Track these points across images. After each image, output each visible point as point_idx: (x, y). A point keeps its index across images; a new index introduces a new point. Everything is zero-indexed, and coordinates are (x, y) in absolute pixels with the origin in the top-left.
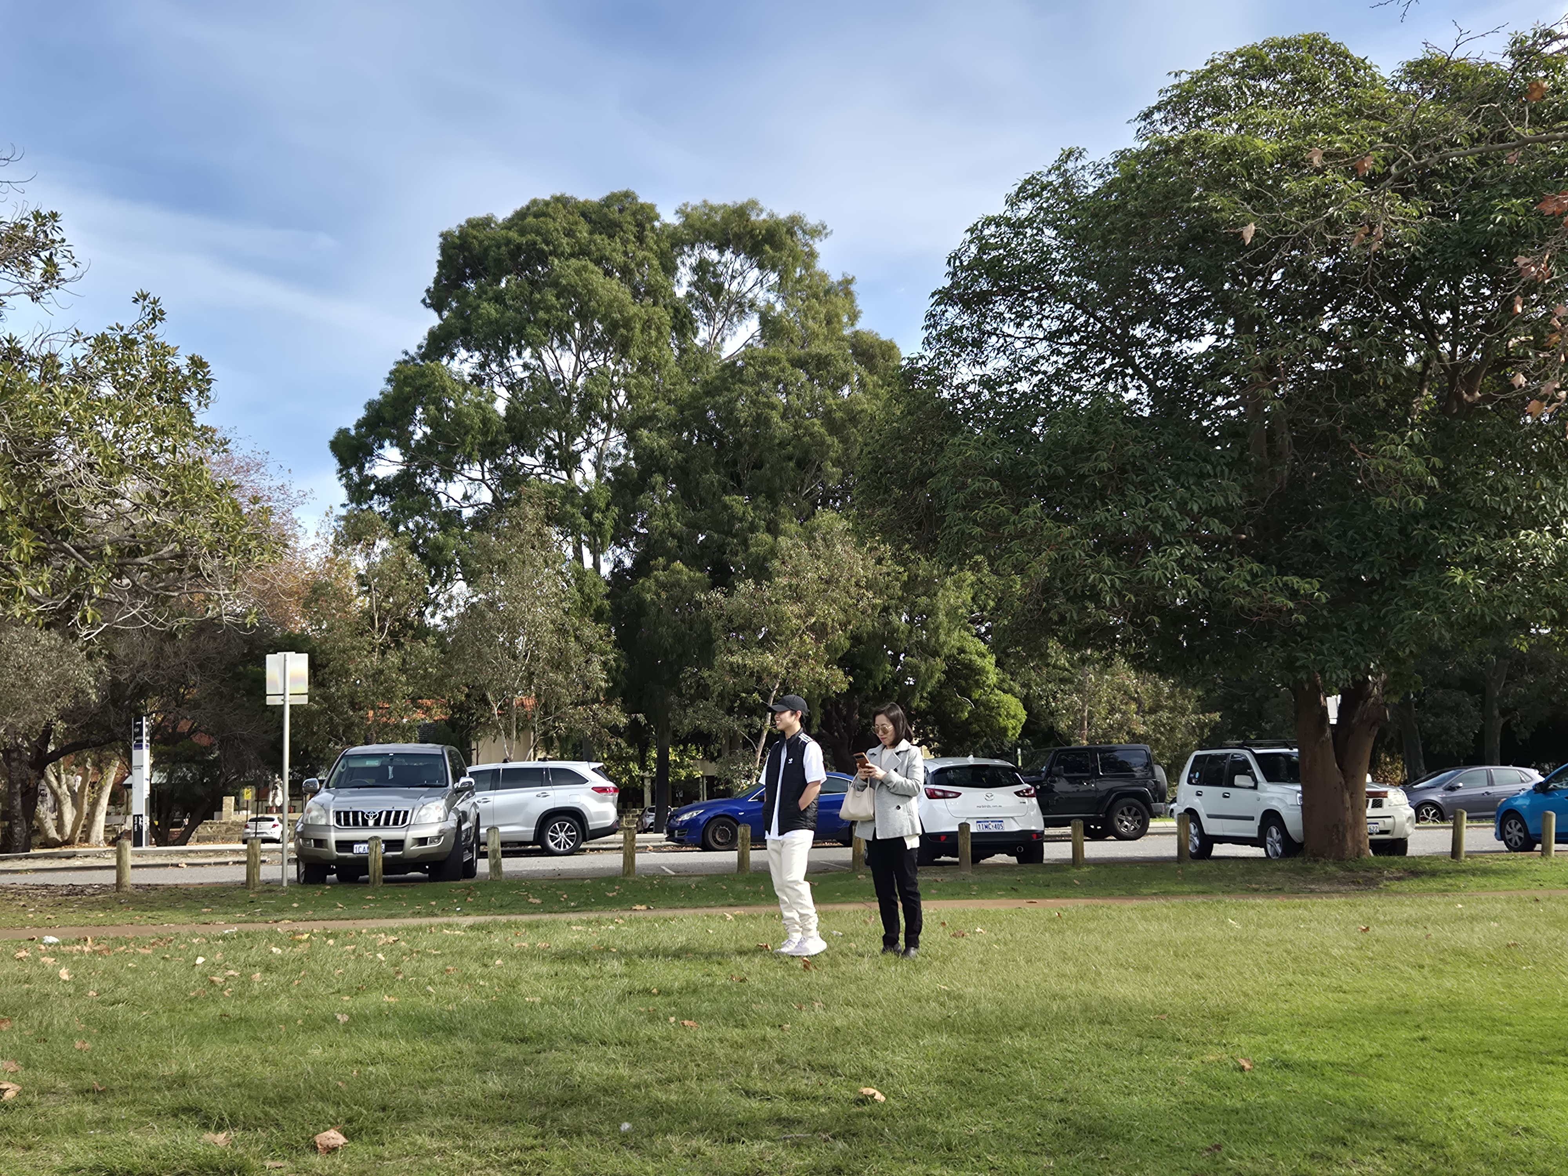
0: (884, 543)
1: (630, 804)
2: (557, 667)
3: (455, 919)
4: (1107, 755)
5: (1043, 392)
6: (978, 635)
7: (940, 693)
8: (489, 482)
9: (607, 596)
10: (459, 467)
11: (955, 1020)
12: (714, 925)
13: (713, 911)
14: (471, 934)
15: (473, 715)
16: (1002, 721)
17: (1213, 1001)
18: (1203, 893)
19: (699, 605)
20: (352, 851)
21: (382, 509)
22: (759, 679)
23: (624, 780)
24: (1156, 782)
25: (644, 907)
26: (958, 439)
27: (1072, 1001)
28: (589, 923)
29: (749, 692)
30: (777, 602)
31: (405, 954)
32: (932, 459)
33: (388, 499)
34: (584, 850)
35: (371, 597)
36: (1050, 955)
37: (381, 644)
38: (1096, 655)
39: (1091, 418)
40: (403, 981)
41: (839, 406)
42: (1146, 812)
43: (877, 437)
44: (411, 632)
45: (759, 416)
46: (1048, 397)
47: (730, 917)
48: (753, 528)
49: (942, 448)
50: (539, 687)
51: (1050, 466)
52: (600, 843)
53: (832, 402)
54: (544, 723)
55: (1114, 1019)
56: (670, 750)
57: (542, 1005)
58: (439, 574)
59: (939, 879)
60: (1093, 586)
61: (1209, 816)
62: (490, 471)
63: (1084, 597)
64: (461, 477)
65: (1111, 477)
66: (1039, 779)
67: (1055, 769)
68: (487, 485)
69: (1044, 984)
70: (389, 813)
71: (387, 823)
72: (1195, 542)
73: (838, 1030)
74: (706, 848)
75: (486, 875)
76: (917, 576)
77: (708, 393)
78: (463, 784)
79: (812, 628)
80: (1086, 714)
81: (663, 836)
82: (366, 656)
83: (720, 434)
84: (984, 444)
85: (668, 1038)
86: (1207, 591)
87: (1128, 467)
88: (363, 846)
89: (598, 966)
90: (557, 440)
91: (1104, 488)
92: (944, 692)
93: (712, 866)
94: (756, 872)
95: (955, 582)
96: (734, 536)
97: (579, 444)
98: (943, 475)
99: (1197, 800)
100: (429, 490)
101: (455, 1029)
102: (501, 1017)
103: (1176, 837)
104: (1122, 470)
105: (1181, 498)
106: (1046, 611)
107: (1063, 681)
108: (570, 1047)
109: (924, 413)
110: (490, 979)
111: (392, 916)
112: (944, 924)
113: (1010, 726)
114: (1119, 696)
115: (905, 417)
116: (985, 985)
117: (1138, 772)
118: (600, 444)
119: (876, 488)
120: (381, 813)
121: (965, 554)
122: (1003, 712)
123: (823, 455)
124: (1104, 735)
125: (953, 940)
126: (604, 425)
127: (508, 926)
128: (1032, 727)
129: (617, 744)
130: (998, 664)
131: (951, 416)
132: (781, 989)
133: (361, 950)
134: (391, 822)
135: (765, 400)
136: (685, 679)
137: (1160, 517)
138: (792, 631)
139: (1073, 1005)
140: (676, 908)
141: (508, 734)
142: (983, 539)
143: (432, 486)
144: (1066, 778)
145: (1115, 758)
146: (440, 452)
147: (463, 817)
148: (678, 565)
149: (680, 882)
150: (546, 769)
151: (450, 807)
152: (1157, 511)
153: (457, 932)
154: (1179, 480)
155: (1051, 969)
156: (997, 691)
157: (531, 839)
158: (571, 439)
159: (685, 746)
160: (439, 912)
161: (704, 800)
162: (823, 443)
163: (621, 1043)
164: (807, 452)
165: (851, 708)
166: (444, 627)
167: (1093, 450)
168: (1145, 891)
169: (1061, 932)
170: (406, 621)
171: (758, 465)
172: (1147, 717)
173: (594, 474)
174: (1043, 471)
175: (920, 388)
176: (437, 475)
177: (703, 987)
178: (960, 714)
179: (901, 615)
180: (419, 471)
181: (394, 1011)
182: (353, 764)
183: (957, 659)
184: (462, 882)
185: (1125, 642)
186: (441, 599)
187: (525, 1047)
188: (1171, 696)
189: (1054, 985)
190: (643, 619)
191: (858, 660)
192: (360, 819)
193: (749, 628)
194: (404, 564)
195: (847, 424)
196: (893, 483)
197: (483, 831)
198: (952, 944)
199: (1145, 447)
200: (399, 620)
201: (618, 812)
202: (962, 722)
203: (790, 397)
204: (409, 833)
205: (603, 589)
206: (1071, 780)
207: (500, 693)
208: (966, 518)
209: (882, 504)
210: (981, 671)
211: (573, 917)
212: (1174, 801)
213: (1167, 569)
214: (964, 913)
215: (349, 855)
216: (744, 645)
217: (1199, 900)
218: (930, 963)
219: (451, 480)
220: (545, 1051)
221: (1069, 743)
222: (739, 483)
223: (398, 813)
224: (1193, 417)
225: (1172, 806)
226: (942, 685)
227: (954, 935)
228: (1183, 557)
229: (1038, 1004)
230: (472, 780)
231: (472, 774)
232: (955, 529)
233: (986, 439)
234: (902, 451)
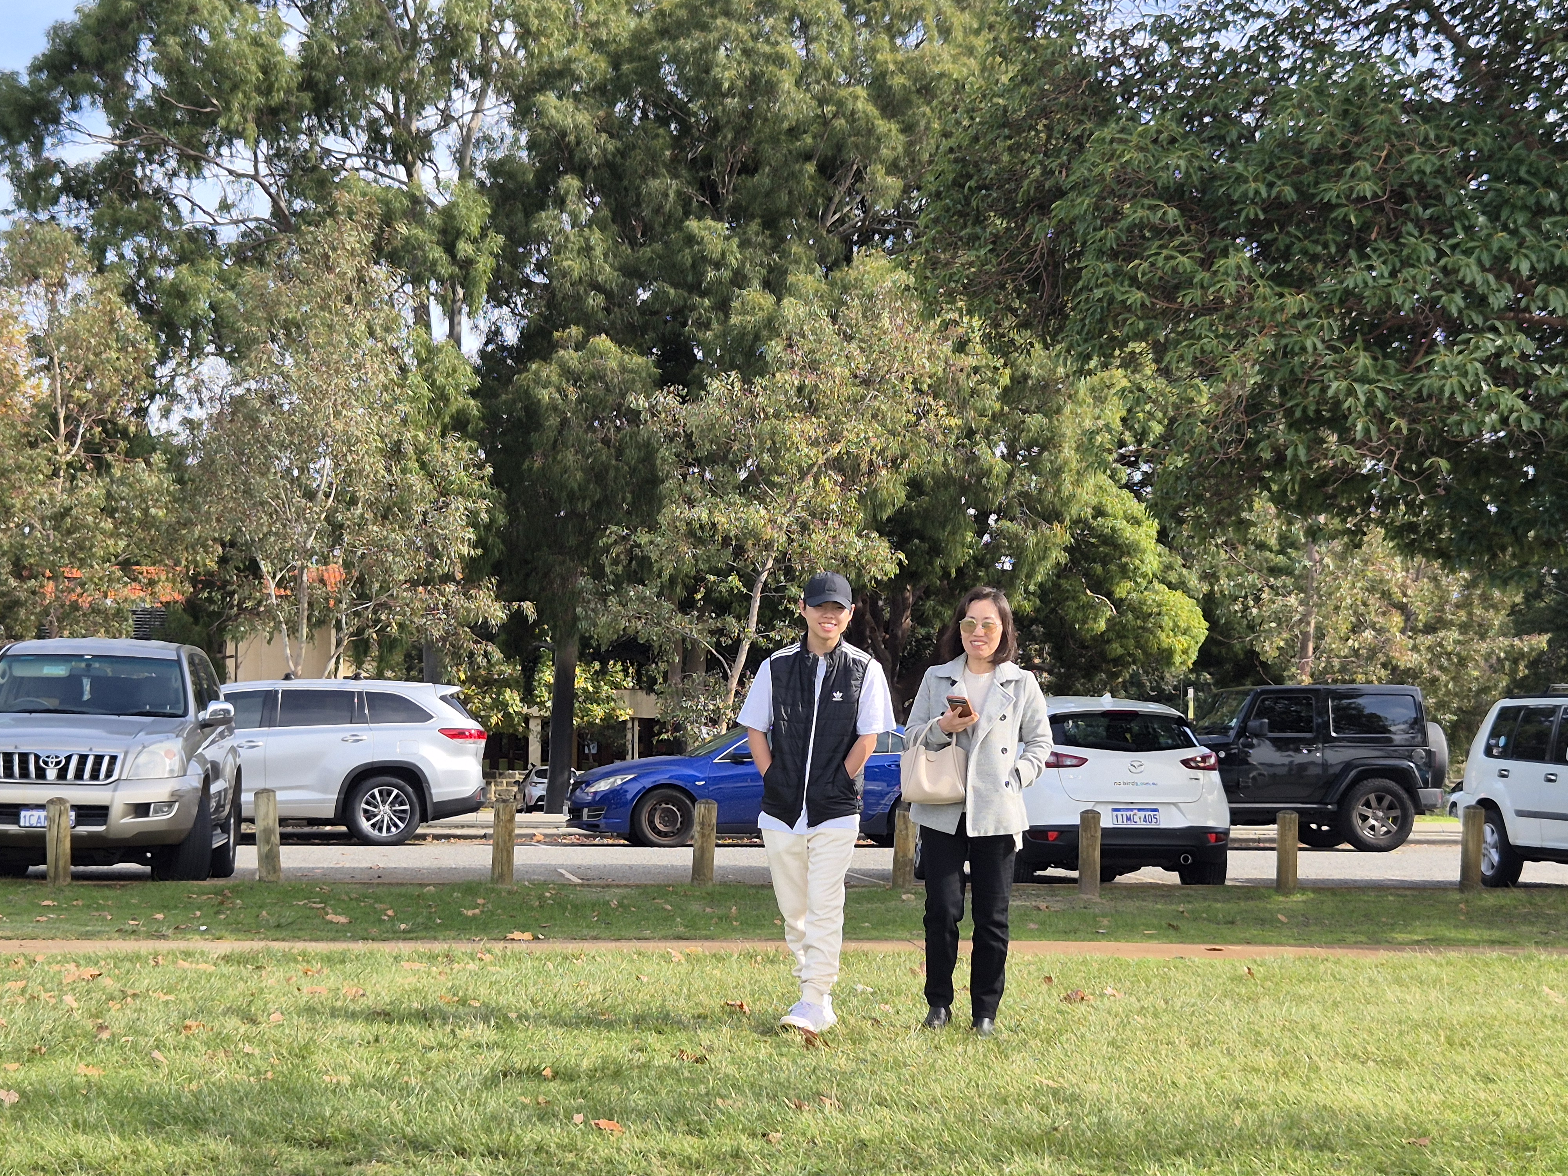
0: (970, 313)
1: (503, 762)
2: (385, 516)
3: (196, 944)
4: (1345, 702)
5: (1265, 50)
6: (1128, 486)
7: (1057, 586)
8: (266, 181)
9: (473, 393)
10: (212, 151)
11: (1065, 1135)
12: (648, 968)
13: (649, 947)
14: (226, 969)
15: (232, 594)
16: (1166, 639)
17: (1508, 1119)
18: (1502, 943)
19: (634, 416)
20: (17, 822)
21: (74, 222)
22: (739, 551)
23: (494, 720)
24: (1429, 753)
25: (527, 936)
26: (1108, 132)
27: (1268, 1112)
28: (432, 958)
29: (723, 574)
30: (777, 415)
31: (112, 998)
32: (1061, 166)
33: (85, 204)
34: (423, 837)
35: (53, 379)
36: (1231, 1037)
37: (69, 465)
38: (1336, 523)
39: (1347, 101)
40: (111, 1042)
41: (901, 68)
42: (1409, 804)
43: (966, 123)
44: (122, 444)
45: (755, 79)
46: (1273, 60)
47: (677, 956)
48: (739, 280)
49: (1081, 147)
50: (351, 551)
51: (1271, 185)
52: (450, 827)
53: (889, 57)
54: (357, 614)
55: (1339, 1143)
56: (578, 670)
57: (354, 1087)
58: (175, 340)
59: (1043, 905)
60: (1337, 403)
61: (1520, 814)
62: (269, 160)
63: (1318, 421)
64: (215, 169)
65: (1379, 209)
66: (1225, 740)
67: (1253, 724)
68: (263, 186)
69: (1219, 1083)
70: (83, 759)
71: (79, 775)
72: (1520, 329)
73: (863, 1144)
74: (637, 840)
75: (252, 873)
76: (1026, 377)
77: (663, 33)
78: (215, 712)
79: (836, 464)
80: (1311, 629)
81: (563, 817)
82: (43, 484)
83: (682, 107)
84: (1155, 141)
85: (572, 1147)
86: (1537, 417)
87: (1411, 192)
88: (36, 813)
89: (448, 1029)
90: (391, 109)
91: (1366, 227)
92: (1065, 584)
93: (646, 870)
94: (724, 884)
95: (1093, 390)
96: (703, 294)
97: (429, 118)
98: (1080, 194)
99: (1500, 784)
100: (158, 190)
101: (206, 1121)
102: (285, 1104)
103: (1459, 848)
104: (1400, 197)
105: (1501, 249)
106: (1250, 445)
107: (1275, 571)
108: (403, 1156)
109: (1052, 82)
110: (263, 1044)
111: (88, 936)
112: (1049, 979)
113: (1179, 647)
114: (1374, 601)
115: (1017, 86)
116: (1117, 1080)
117: (1399, 734)
118: (467, 118)
119: (961, 214)
120: (69, 758)
121: (1112, 338)
122: (1167, 622)
123: (869, 152)
124: (1343, 669)
125: (1064, 1006)
126: (475, 85)
127: (288, 958)
128: (1215, 650)
129: (486, 654)
130: (1162, 537)
131: (1098, 88)
132: (766, 1075)
133: (34, 988)
134: (87, 775)
135: (767, 49)
136: (607, 550)
137: (1461, 283)
138: (800, 468)
139: (1268, 1118)
140: (583, 939)
141: (293, 630)
142: (1146, 312)
143: (164, 184)
144: (1270, 739)
145: (1359, 709)
146: (177, 123)
147: (212, 773)
148: (602, 342)
149: (590, 895)
150: (360, 694)
151: (191, 752)
152: (1456, 271)
153: (202, 966)
154: (1497, 218)
155: (1233, 1059)
156: (1157, 585)
157: (330, 813)
158: (416, 106)
159: (604, 664)
160: (170, 932)
161: (634, 758)
162: (870, 131)
163: (491, 1153)
164: (839, 147)
165: (898, 607)
166: (183, 437)
167: (1348, 158)
168: (1400, 937)
169: (1253, 999)
170: (115, 424)
171: (749, 168)
172: (1421, 638)
173: (455, 175)
174: (1257, 192)
175: (1047, 36)
176: (172, 164)
177: (632, 1068)
178: (1090, 624)
179: (996, 444)
180: (142, 155)
181: (98, 1090)
182: (22, 671)
183: (1091, 528)
184: (209, 883)
185: (1389, 503)
186: (181, 386)
187: (324, 1154)
188: (1465, 604)
189: (1237, 1085)
190: (534, 436)
191: (917, 523)
192: (32, 767)
193: (725, 458)
194: (112, 322)
195: (914, 98)
196: (990, 207)
197: (247, 797)
198: (1061, 1012)
199: (1442, 156)
200: (101, 422)
201: (485, 775)
202: (1094, 638)
203: (813, 47)
204: (118, 794)
205: (470, 380)
206: (1280, 745)
207: (281, 559)
208: (1117, 273)
209: (972, 241)
210: (1131, 549)
211: (405, 948)
212: (1459, 787)
213: (1465, 374)
214: (1084, 962)
215: (12, 828)
216: (715, 489)
217: (1495, 955)
218: (1024, 1043)
219: (199, 174)
220: (359, 1161)
221: (1279, 680)
222: (715, 198)
223: (99, 759)
224: (1531, 104)
225: (1454, 797)
226: (1061, 571)
227: (1068, 998)
228: (1498, 355)
229: (1210, 1113)
230: (229, 706)
231: (229, 698)
232: (1098, 293)
233: (1159, 132)
234: (1010, 149)
